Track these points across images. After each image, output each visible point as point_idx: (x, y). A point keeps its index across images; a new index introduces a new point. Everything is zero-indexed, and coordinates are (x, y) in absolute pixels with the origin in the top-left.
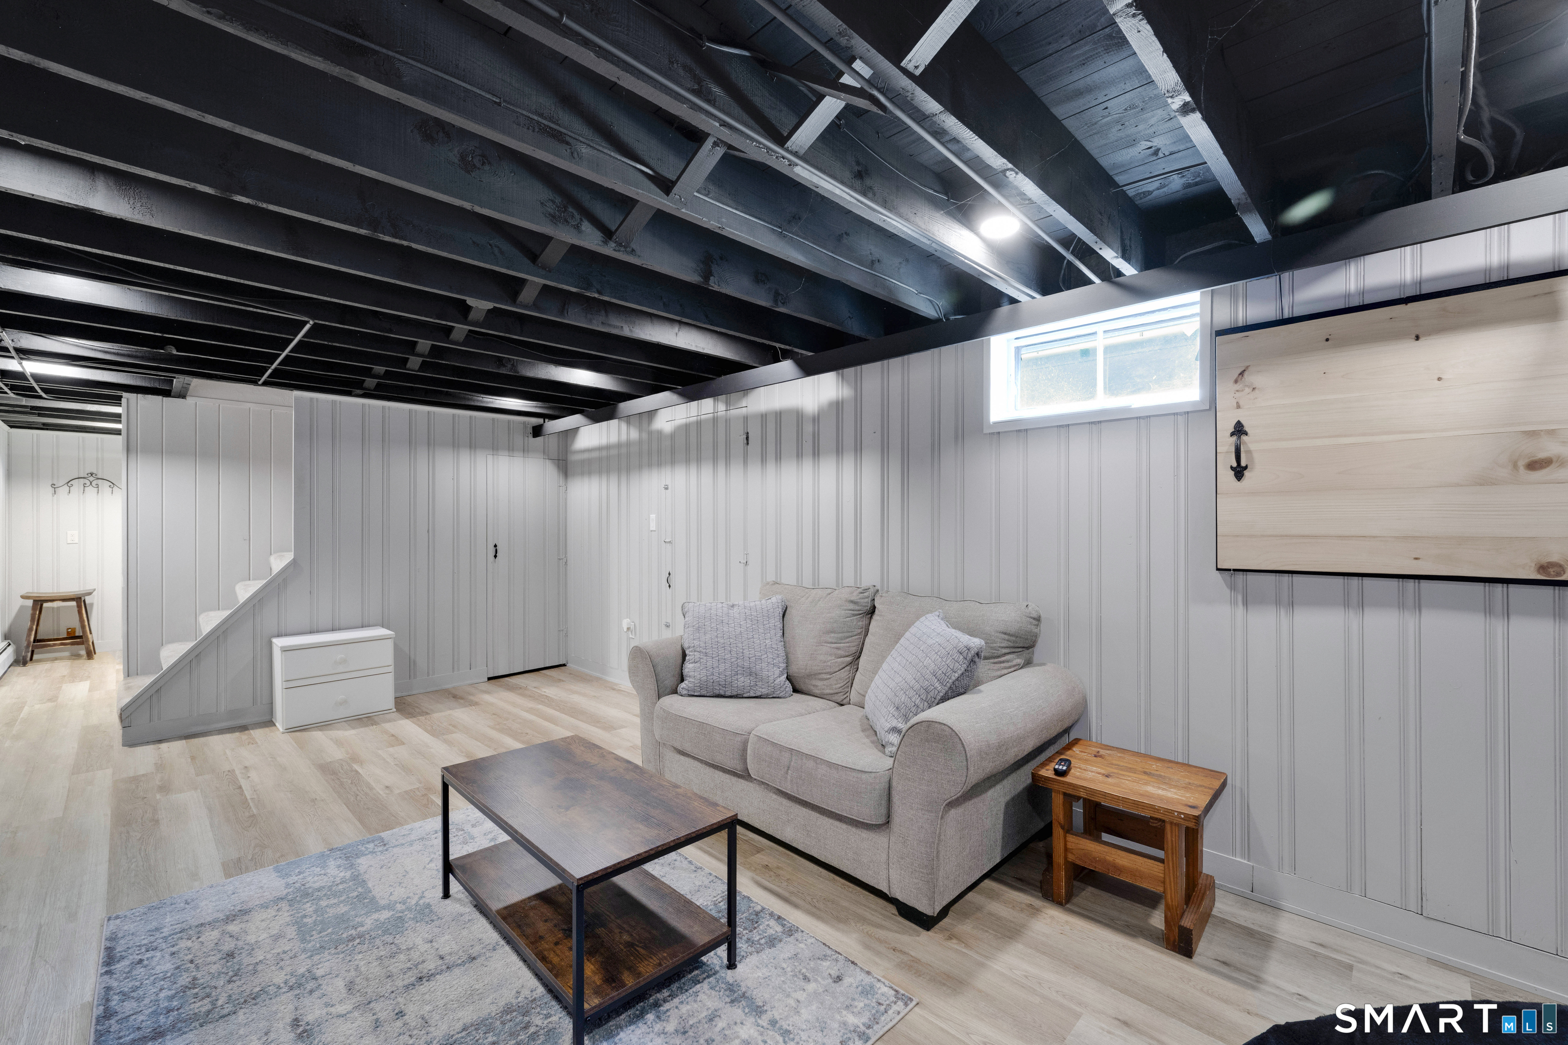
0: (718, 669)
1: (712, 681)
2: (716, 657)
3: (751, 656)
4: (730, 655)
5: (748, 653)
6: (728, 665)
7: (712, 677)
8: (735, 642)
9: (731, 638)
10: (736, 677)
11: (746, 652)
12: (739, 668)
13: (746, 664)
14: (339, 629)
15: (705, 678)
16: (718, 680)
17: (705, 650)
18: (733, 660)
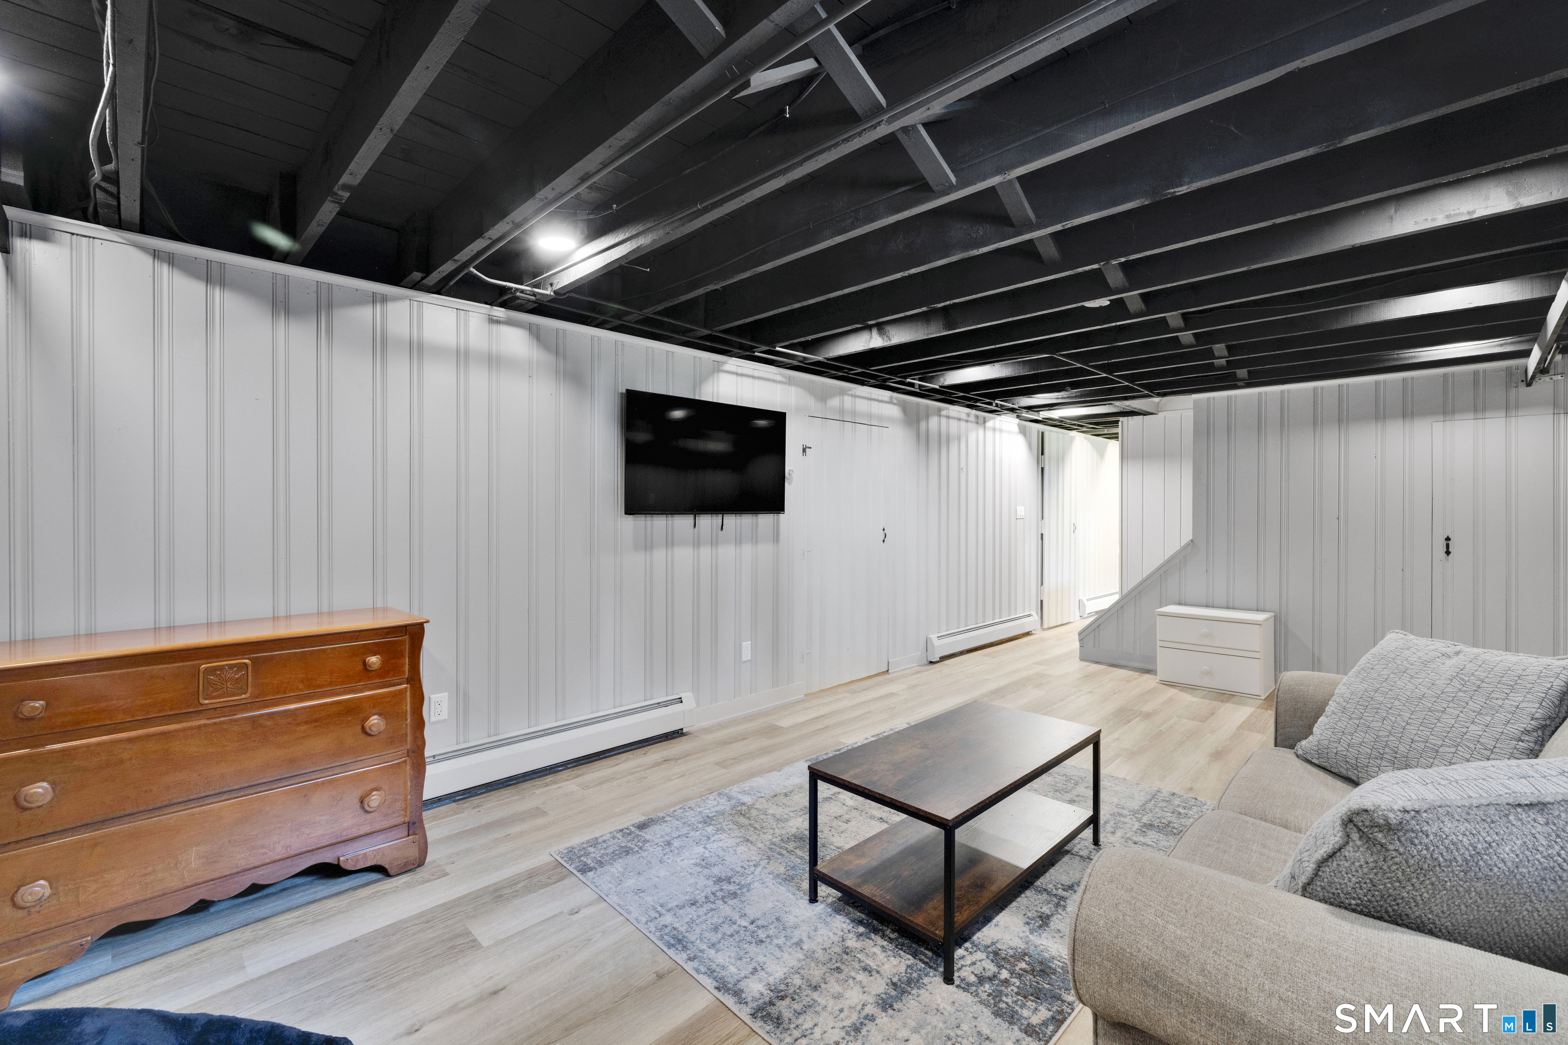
0: (1350, 738)
1: (1335, 751)
2: (1356, 719)
3: (1416, 738)
4: (1380, 724)
5: (1415, 732)
6: (1369, 738)
7: (1336, 745)
8: (1400, 708)
9: (1399, 700)
10: (1379, 761)
11: (1412, 730)
12: (1387, 750)
13: (1401, 748)
14: (1234, 609)
15: (1326, 742)
16: (1345, 753)
17: (1344, 704)
18: (1381, 733)
